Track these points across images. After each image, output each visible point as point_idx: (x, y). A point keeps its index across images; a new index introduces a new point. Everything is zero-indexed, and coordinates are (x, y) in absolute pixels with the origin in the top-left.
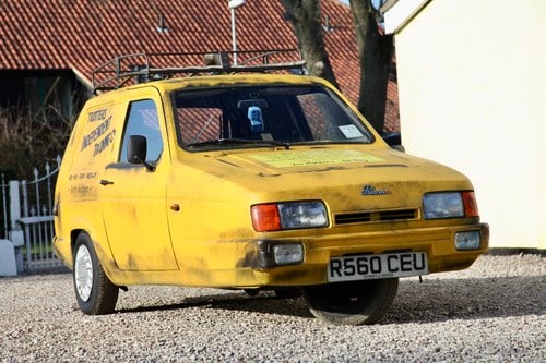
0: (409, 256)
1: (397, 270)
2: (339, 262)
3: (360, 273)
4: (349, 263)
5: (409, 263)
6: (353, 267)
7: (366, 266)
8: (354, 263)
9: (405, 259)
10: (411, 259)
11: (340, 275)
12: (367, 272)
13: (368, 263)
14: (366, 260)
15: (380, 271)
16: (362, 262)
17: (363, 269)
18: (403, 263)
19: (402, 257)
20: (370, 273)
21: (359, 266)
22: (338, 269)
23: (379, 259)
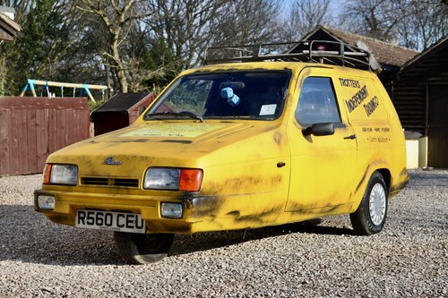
0: (133, 216)
1: (123, 226)
2: (84, 213)
3: (97, 224)
4: (91, 216)
5: (132, 222)
6: (93, 218)
7: (102, 219)
8: (94, 216)
9: (130, 219)
10: (134, 219)
11: (84, 223)
12: (101, 224)
13: (104, 218)
14: (102, 215)
15: (111, 225)
16: (99, 216)
17: (99, 222)
18: (128, 221)
19: (128, 216)
20: (104, 225)
21: (98, 219)
22: (83, 219)
23: (111, 215)
